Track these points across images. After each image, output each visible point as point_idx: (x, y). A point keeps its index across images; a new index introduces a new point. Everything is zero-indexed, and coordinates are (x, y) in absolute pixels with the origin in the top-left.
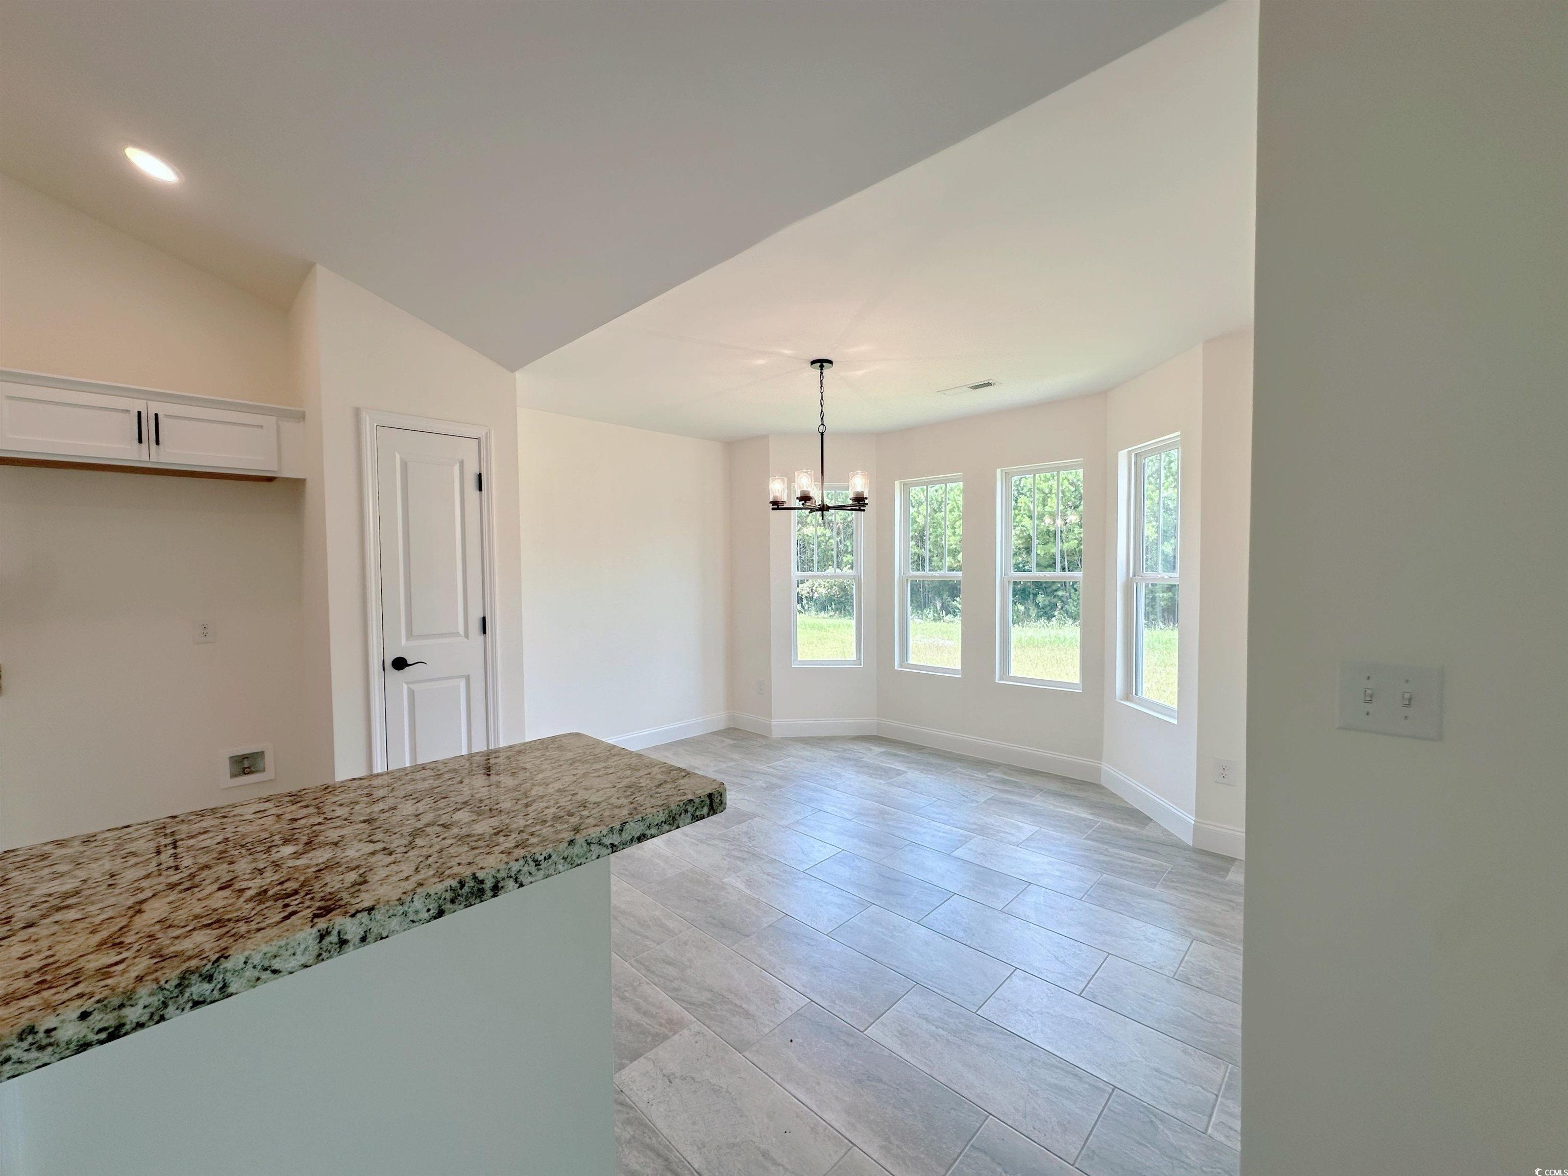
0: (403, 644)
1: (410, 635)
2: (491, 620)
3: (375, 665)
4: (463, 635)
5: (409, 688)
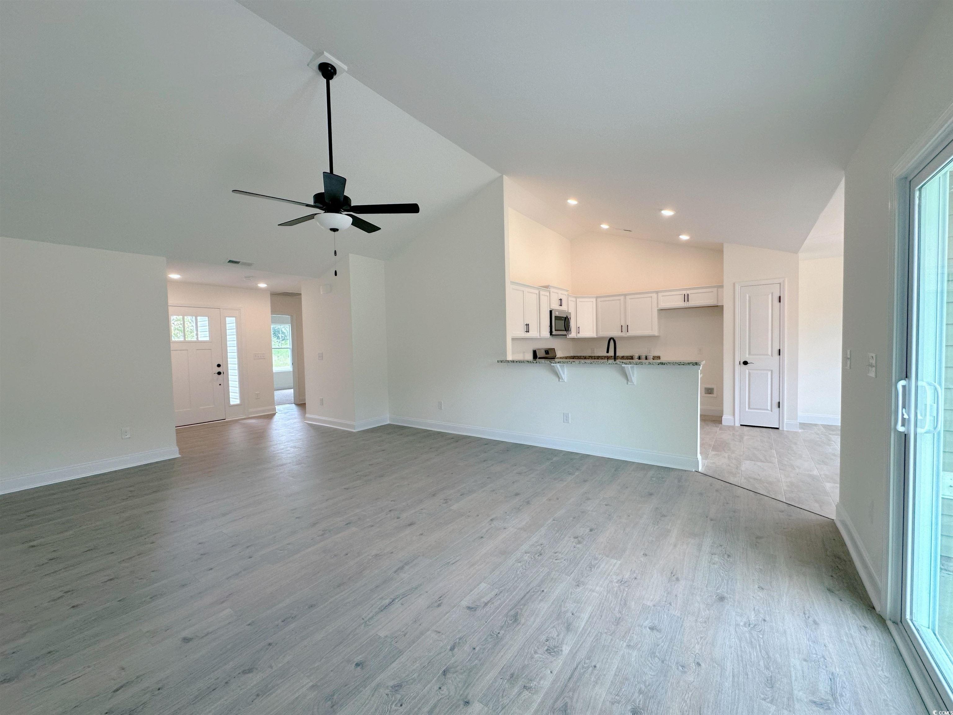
0: (747, 356)
1: (750, 354)
2: (783, 352)
3: (737, 363)
4: (770, 355)
5: (749, 372)
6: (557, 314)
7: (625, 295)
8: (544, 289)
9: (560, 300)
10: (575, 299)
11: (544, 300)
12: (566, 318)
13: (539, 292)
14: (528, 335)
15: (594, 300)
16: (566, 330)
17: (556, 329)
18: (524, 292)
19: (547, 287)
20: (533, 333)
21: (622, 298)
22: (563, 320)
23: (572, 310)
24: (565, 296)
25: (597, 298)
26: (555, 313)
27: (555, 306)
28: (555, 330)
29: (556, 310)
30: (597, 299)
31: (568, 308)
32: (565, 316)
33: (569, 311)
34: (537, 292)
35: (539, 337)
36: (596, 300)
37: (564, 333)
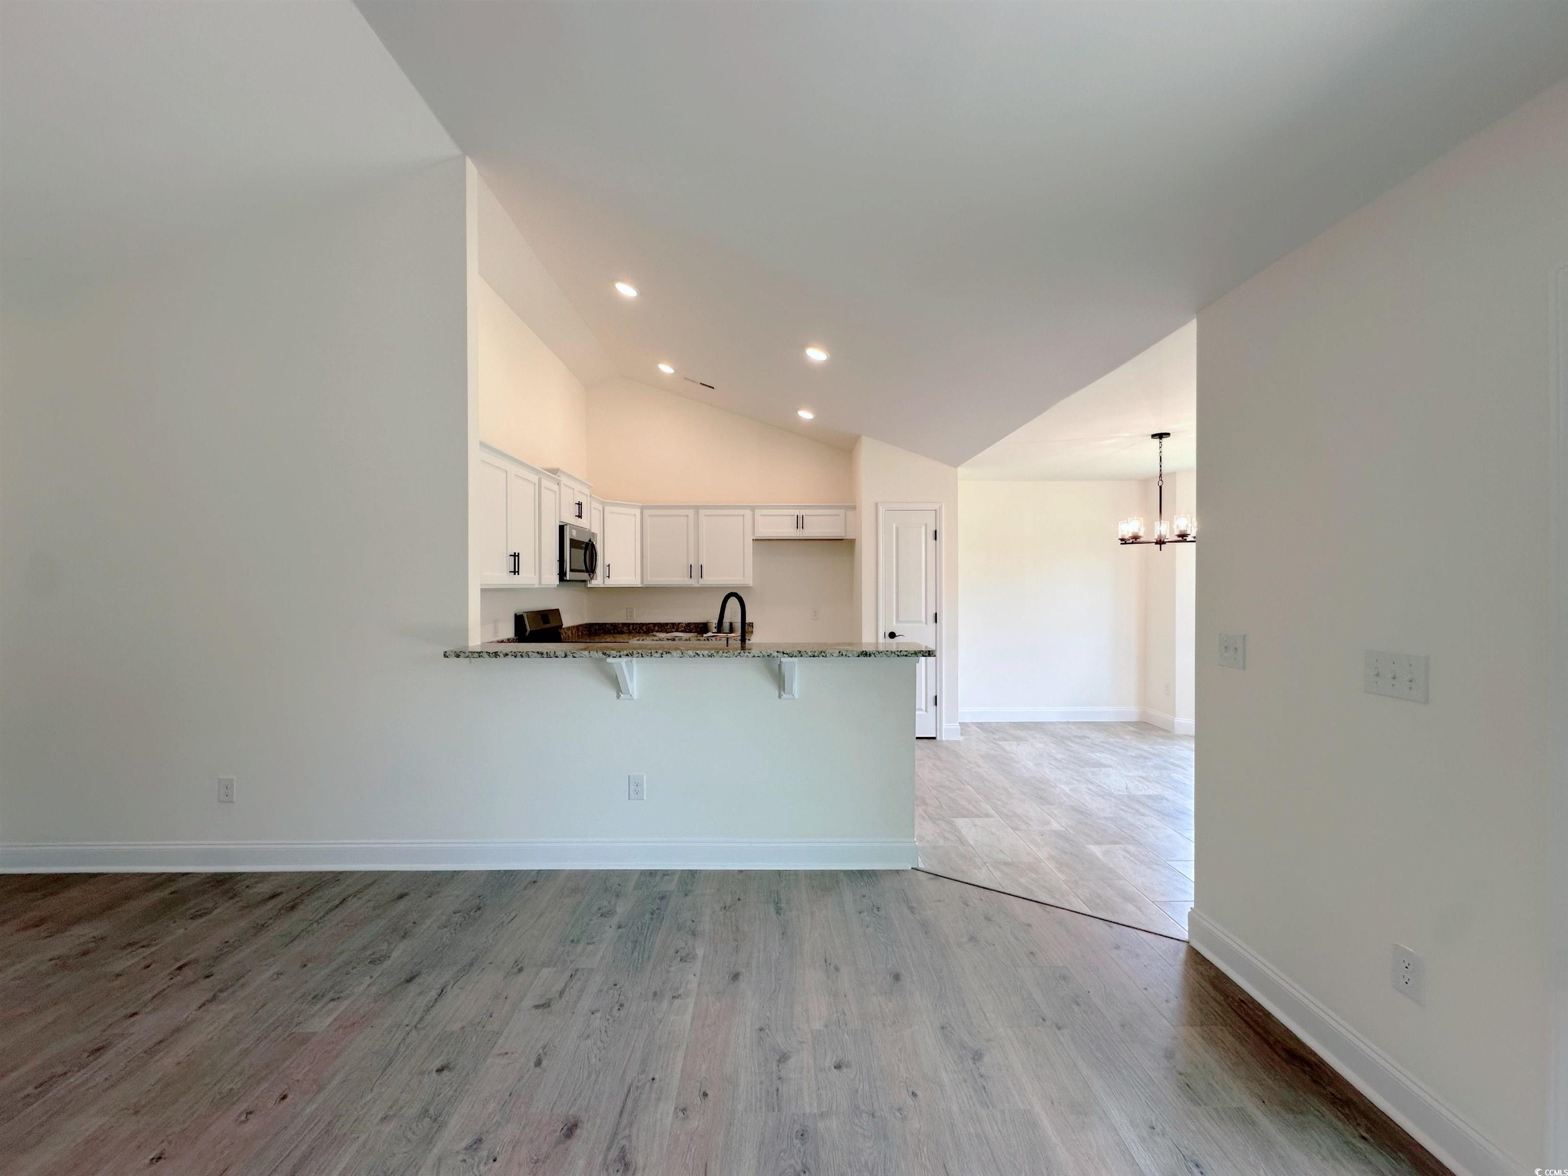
0: (894, 624)
1: (898, 619)
2: (940, 615)
3: (881, 635)
4: (924, 622)
6: (575, 534)
7: (697, 508)
8: (549, 476)
9: (579, 504)
10: (602, 506)
11: (548, 498)
12: (587, 544)
13: (540, 481)
14: (516, 580)
15: (637, 512)
16: (587, 571)
17: (572, 568)
18: (509, 473)
19: (555, 471)
20: (527, 577)
21: (691, 513)
22: (581, 548)
23: (596, 529)
24: (585, 497)
25: (642, 509)
26: (571, 532)
27: (569, 518)
28: (571, 570)
29: (573, 527)
30: (645, 511)
31: (590, 523)
32: (587, 541)
33: (593, 531)
34: (535, 479)
35: (537, 586)
36: (642, 513)
37: (585, 576)
